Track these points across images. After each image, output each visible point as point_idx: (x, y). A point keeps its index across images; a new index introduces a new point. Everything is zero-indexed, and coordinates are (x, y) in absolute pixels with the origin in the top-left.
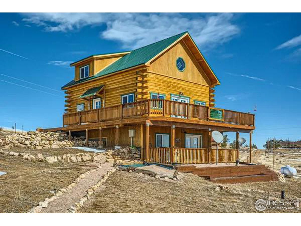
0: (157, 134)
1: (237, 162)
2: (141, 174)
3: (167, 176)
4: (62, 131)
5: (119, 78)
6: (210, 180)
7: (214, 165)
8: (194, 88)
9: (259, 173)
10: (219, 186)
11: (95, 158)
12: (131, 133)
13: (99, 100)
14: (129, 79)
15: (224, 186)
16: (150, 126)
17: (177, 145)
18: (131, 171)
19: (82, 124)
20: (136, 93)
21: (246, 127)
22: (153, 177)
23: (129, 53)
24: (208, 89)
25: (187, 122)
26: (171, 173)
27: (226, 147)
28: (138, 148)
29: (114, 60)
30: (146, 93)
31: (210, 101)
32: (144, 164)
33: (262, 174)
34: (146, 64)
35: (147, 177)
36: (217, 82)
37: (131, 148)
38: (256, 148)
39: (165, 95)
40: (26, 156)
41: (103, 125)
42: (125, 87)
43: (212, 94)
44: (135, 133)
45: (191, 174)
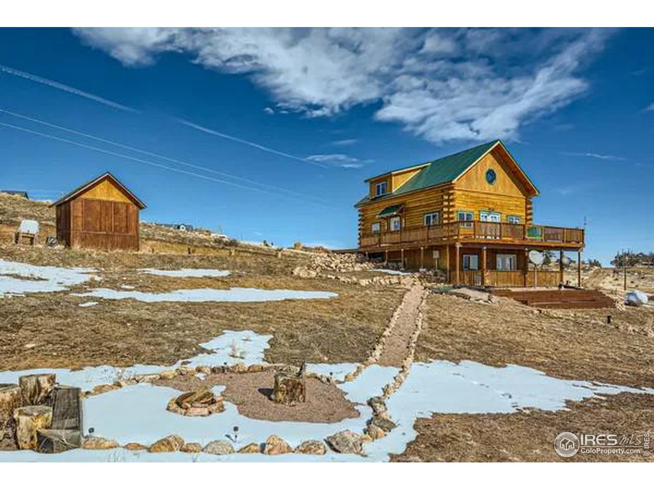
0: (464, 256)
1: (560, 286)
2: (455, 297)
3: (481, 299)
4: (359, 253)
5: (422, 196)
6: (527, 305)
7: (532, 289)
8: (505, 201)
9: (589, 299)
10: (538, 310)
11: (403, 281)
12: (436, 254)
13: (398, 219)
14: (433, 197)
15: (543, 310)
16: (460, 248)
17: (488, 267)
18: (444, 294)
19: (382, 245)
20: (441, 212)
21: (573, 244)
22: (467, 301)
23: (429, 164)
24: (524, 200)
25: (501, 243)
26: (485, 296)
27: (550, 265)
28: (444, 270)
29: (413, 174)
30: (452, 213)
31: (527, 215)
32: (454, 287)
33: (594, 300)
34: (453, 182)
35: (461, 300)
36: (535, 192)
37: (437, 271)
38: (599, 265)
39: (473, 212)
40: (342, 279)
41: (407, 247)
42: (428, 206)
43: (528, 206)
44: (440, 255)
45: (506, 298)
